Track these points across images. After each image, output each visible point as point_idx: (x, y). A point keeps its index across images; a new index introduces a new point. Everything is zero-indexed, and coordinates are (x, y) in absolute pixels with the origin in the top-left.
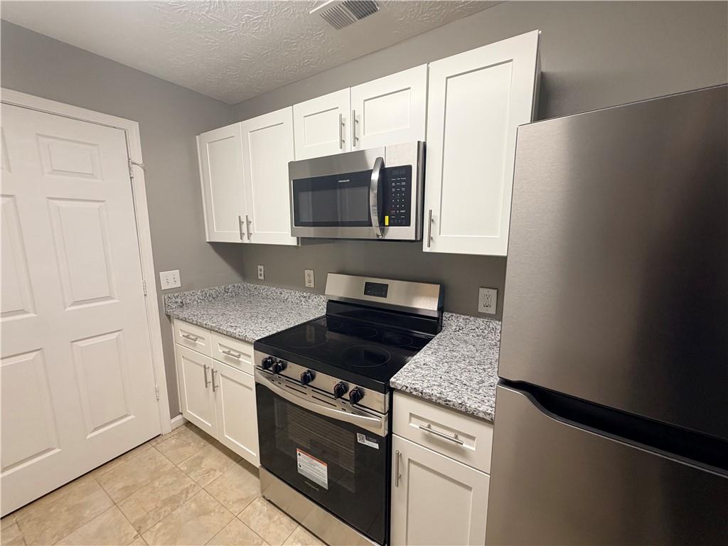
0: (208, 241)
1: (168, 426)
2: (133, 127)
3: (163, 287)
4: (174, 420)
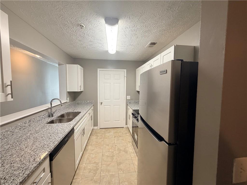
0: (136, 90)
1: (125, 126)
2: (125, 70)
3: (127, 99)
4: (126, 126)
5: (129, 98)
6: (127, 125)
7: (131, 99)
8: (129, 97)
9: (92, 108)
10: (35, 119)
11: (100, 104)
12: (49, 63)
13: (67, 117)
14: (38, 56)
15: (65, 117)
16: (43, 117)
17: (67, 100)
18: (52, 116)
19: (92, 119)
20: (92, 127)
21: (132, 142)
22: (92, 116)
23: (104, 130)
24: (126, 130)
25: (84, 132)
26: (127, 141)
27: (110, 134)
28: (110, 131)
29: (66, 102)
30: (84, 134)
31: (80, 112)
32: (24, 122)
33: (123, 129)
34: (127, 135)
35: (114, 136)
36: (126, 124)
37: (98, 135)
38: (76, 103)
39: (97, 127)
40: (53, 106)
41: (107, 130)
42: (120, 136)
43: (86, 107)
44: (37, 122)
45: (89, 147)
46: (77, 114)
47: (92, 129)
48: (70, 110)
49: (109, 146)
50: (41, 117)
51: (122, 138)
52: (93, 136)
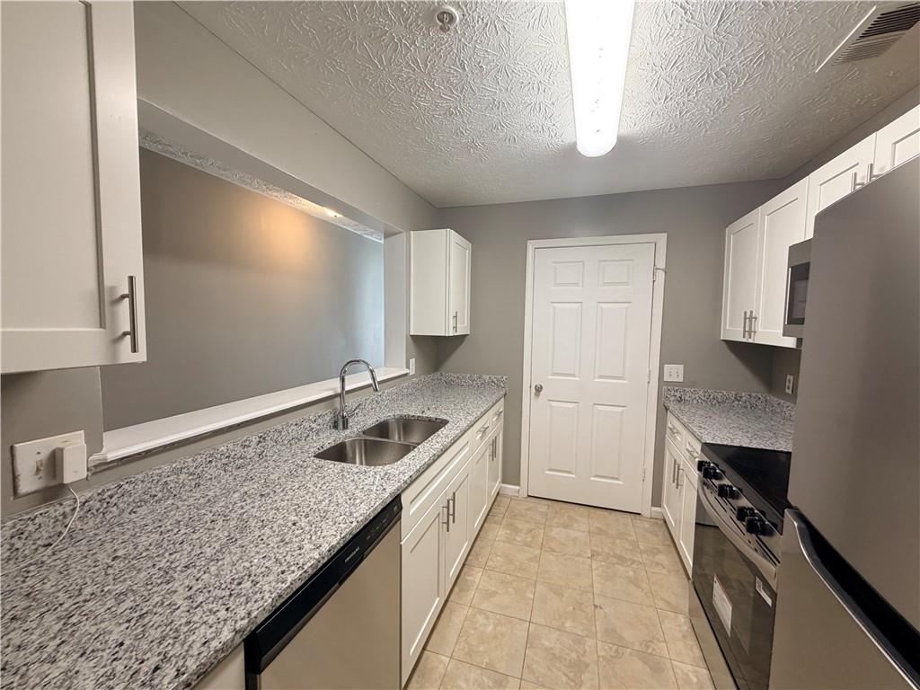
0: (722, 338)
1: (647, 509)
2: (662, 238)
3: (666, 378)
4: (654, 509)
5: (674, 375)
6: (658, 509)
7: (688, 383)
8: (675, 373)
9: (500, 406)
10: (280, 432)
11: (533, 391)
12: (369, 237)
13: (400, 439)
14: (330, 213)
15: (390, 434)
16: (313, 425)
17: (408, 367)
18: (345, 426)
19: (494, 454)
20: (497, 485)
21: (690, 611)
22: (494, 442)
23: (543, 506)
24: (650, 532)
25: (451, 512)
26: (661, 599)
27: (573, 534)
28: (569, 517)
29: (406, 375)
30: (454, 522)
31: (444, 423)
32: (240, 443)
33: (638, 522)
34: (658, 564)
35: (592, 551)
36: (656, 501)
37: (520, 525)
38: (443, 379)
39: (517, 488)
40: (347, 388)
41: (556, 513)
42: (621, 560)
43: (471, 400)
44: (289, 446)
45: (476, 577)
46: (434, 426)
47: (494, 492)
48: (413, 410)
49: (564, 599)
50: (307, 425)
51: (631, 574)
52: (495, 526)
